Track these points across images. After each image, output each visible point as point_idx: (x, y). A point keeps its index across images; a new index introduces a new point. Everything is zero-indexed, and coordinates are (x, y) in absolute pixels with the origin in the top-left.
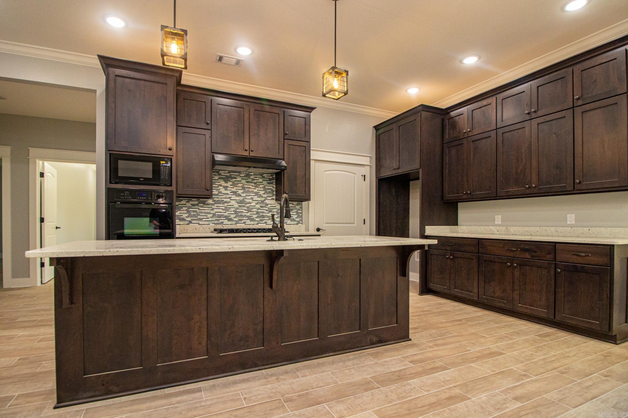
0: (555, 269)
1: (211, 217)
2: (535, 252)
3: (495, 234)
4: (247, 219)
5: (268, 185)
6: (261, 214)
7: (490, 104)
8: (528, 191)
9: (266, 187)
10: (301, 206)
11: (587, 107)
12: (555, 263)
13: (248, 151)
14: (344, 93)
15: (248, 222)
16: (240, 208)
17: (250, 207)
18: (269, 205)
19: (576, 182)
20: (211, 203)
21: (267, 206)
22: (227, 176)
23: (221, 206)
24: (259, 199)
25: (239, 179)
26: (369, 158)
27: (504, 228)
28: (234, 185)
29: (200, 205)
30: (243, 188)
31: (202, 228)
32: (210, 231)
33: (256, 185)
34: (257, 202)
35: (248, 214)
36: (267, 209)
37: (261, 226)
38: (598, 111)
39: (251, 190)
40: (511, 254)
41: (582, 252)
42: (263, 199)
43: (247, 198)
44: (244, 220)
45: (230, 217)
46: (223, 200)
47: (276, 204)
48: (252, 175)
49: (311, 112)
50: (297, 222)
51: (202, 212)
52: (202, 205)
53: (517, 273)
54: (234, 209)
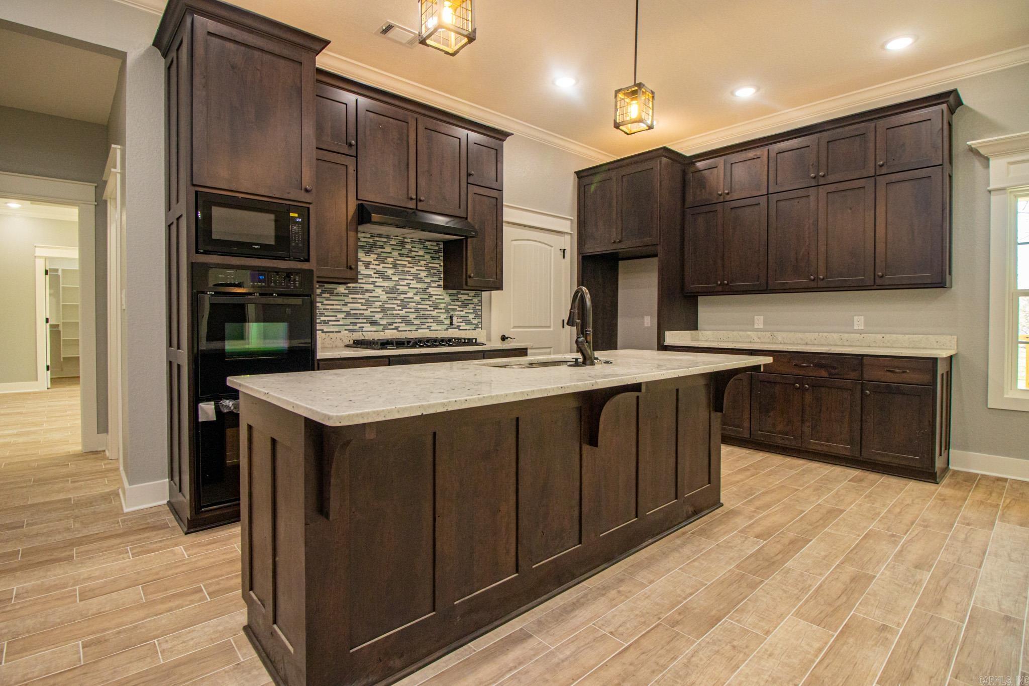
0: (862, 391)
1: (343, 318)
2: (834, 368)
3: (755, 342)
4: (400, 320)
5: (433, 261)
6: (422, 313)
7: (759, 157)
8: (813, 284)
9: (430, 265)
10: (479, 298)
11: (894, 177)
12: (862, 383)
13: (415, 201)
14: (648, 126)
15: (403, 327)
16: (389, 302)
17: (405, 300)
18: (434, 297)
19: (878, 276)
20: (342, 292)
21: (431, 299)
22: (368, 243)
23: (359, 299)
24: (419, 286)
25: (388, 249)
26: (569, 222)
27: (768, 334)
28: (381, 259)
29: (324, 295)
30: (395, 266)
31: (329, 338)
32: (343, 345)
33: (415, 261)
34: (416, 290)
35: (402, 313)
36: (431, 303)
37: (423, 333)
38: (907, 183)
39: (406, 269)
40: (802, 372)
41: (896, 368)
42: (425, 286)
43: (401, 283)
44: (396, 323)
45: (374, 319)
46: (363, 288)
47: (445, 295)
48: (408, 242)
49: (503, 140)
50: (474, 326)
51: (328, 309)
52: (328, 295)
53: (808, 398)
54: (380, 303)
